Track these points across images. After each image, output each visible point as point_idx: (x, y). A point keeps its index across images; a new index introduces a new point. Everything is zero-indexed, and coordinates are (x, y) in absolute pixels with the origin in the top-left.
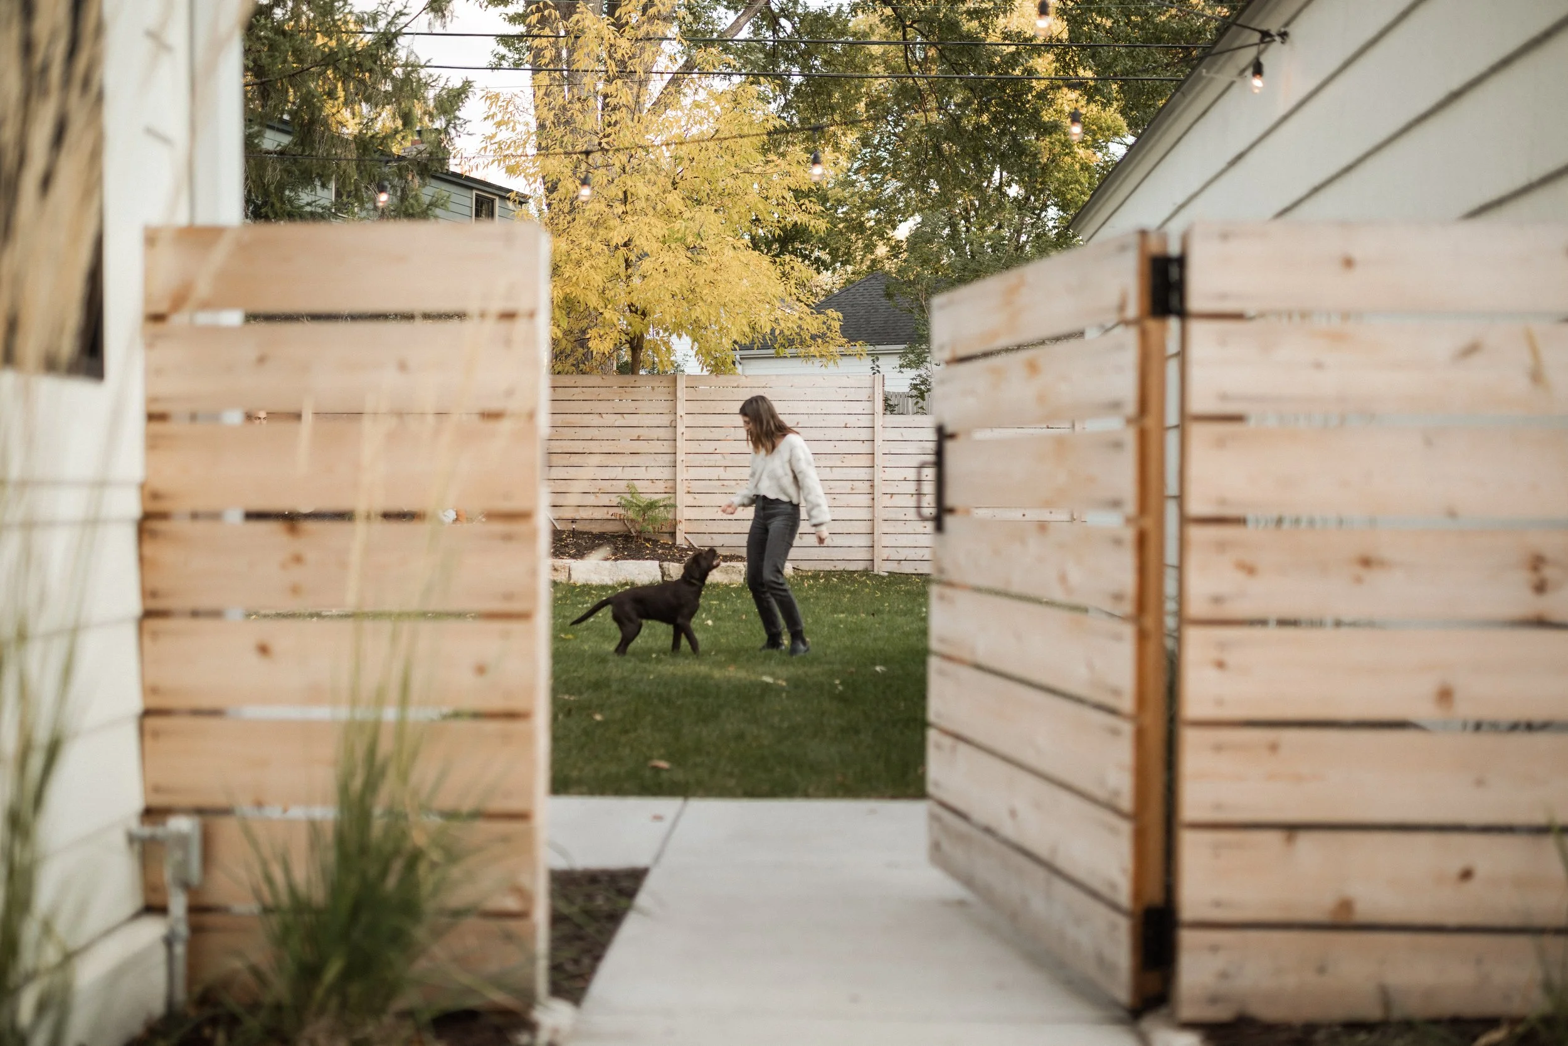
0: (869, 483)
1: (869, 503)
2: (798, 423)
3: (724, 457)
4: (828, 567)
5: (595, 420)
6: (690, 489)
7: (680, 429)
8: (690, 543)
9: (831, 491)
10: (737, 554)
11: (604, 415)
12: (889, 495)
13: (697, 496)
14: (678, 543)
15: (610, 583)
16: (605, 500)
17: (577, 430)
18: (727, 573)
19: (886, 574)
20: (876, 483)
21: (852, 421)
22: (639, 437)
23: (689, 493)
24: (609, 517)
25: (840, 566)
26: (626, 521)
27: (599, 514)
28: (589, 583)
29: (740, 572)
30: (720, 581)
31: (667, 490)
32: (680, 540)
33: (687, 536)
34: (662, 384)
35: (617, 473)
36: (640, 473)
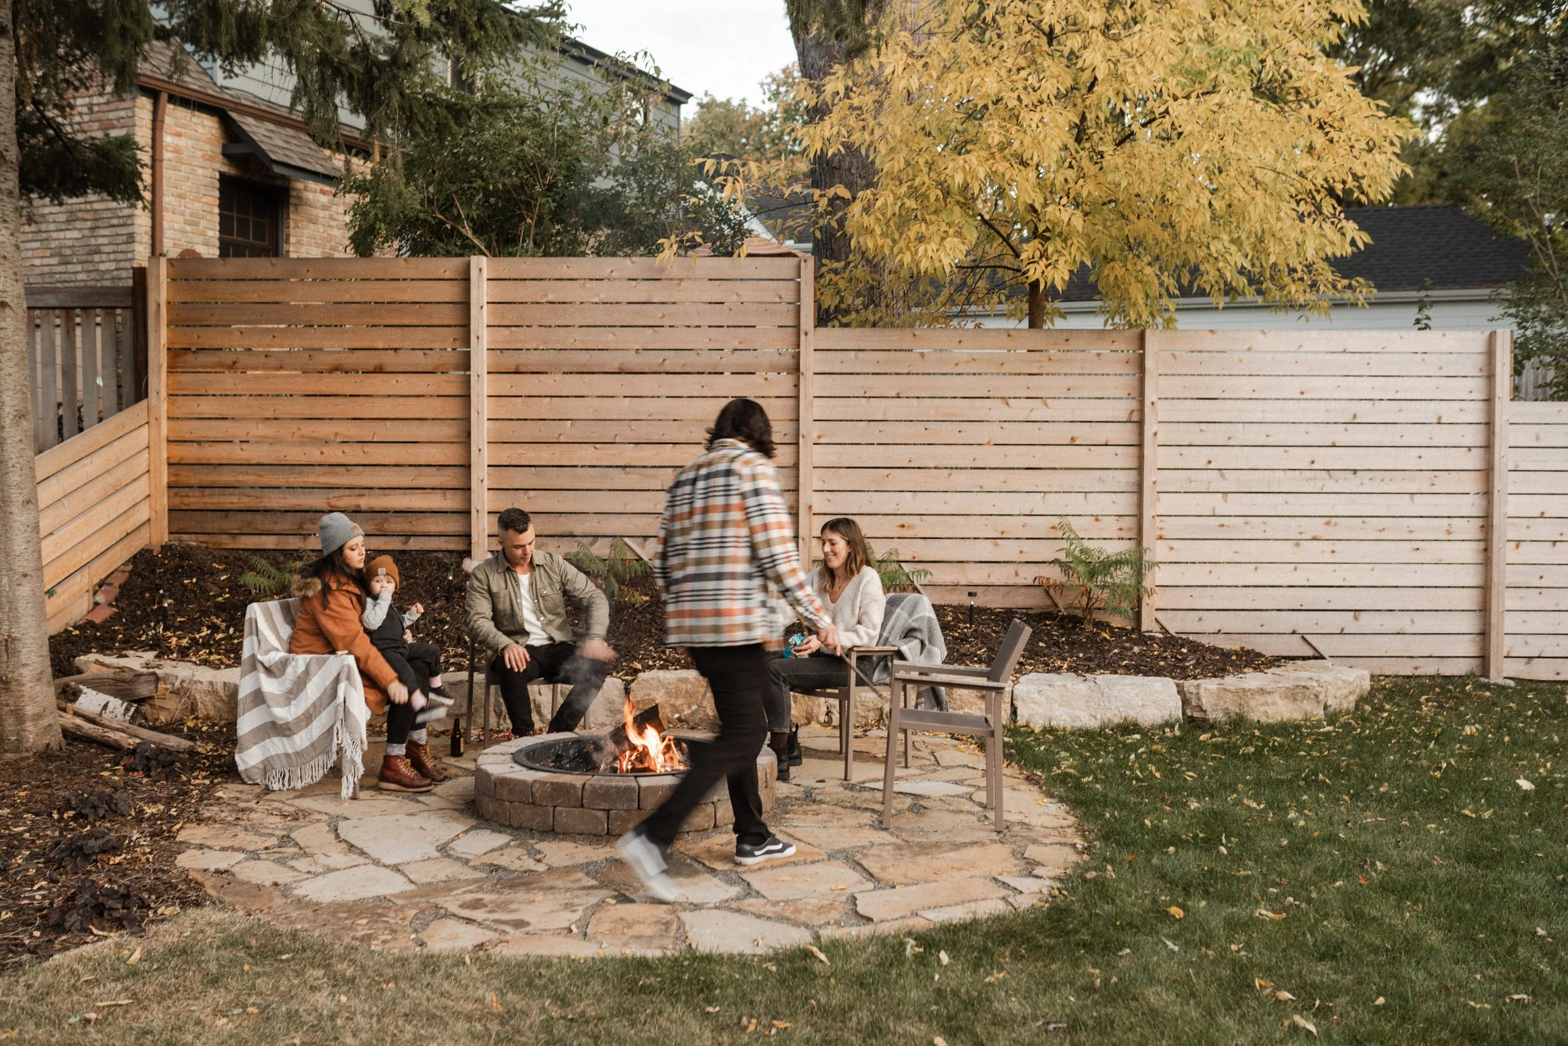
0: (1478, 523)
1: (1478, 558)
2: (1355, 416)
3: (1223, 476)
4: (1406, 669)
5: (997, 410)
6: (1163, 533)
7: (1149, 428)
8: (1163, 627)
9: (1412, 537)
10: (1248, 647)
11: (1011, 401)
12: (1513, 544)
13: (1173, 544)
14: (1144, 628)
15: (1094, 724)
16: (1009, 551)
17: (964, 426)
18: (1295, 700)
19: (1512, 683)
20: (1496, 522)
21: (1449, 412)
22: (1073, 439)
23: (1160, 538)
24: (1020, 581)
25: (1429, 668)
26: (1052, 592)
27: (1001, 575)
28: (1053, 723)
29: (1316, 696)
30: (1286, 717)
31: (1123, 534)
32: (1148, 625)
33: (1160, 616)
34: (1115, 346)
35: (1035, 503)
36: (1074, 505)
